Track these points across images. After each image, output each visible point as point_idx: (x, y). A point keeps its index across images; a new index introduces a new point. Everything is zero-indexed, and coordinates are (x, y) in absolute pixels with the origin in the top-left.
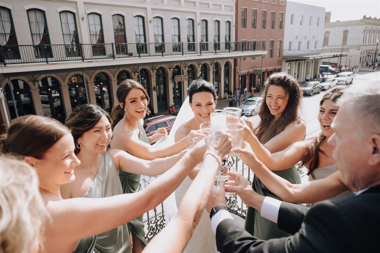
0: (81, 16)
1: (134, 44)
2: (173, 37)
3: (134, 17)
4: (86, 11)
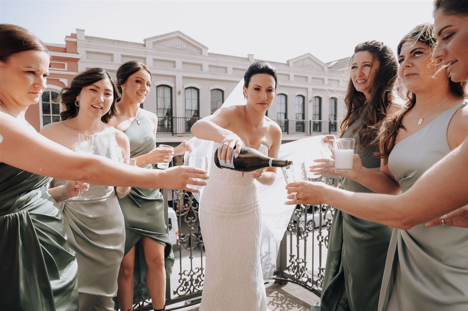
0: (177, 90)
2: (279, 115)
4: (184, 86)
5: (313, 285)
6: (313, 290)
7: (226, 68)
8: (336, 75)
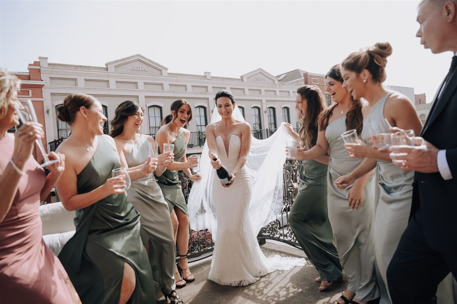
1: (196, 133)
3: (196, 108)
4: (147, 105)
5: (284, 238)
6: (284, 241)
7: (185, 86)
8: (286, 86)
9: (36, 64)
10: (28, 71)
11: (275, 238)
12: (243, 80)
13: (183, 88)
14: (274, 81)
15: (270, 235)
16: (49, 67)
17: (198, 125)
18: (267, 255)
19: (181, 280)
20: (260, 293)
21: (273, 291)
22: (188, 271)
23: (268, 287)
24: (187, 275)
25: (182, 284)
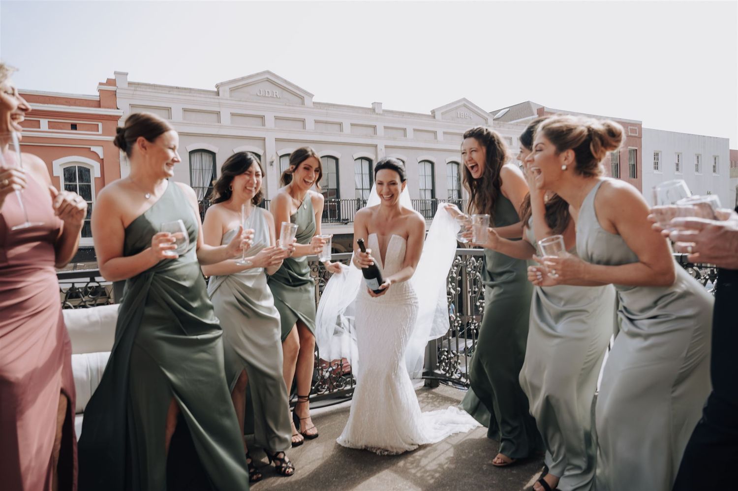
1: (353, 201)
2: (423, 192)
3: (355, 160)
4: (278, 152)
7: (340, 124)
8: (507, 130)
9: (111, 82)
10: (98, 94)
11: (453, 379)
12: (434, 117)
13: (337, 127)
14: (486, 120)
15: (445, 374)
16: (130, 88)
17: (359, 188)
18: (438, 405)
19: (297, 435)
20: (415, 465)
21: (435, 462)
22: (309, 422)
23: (429, 456)
24: (307, 428)
25: (297, 441)
